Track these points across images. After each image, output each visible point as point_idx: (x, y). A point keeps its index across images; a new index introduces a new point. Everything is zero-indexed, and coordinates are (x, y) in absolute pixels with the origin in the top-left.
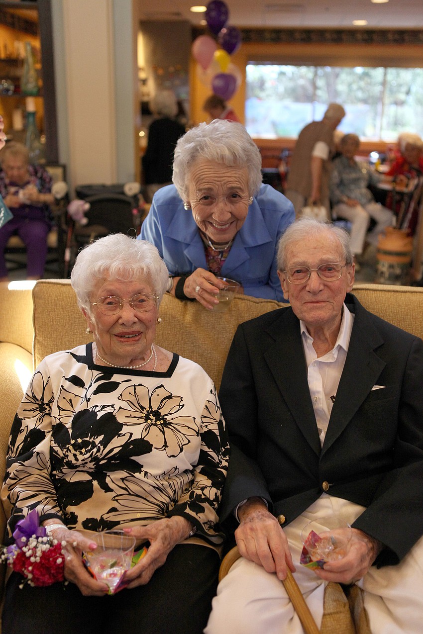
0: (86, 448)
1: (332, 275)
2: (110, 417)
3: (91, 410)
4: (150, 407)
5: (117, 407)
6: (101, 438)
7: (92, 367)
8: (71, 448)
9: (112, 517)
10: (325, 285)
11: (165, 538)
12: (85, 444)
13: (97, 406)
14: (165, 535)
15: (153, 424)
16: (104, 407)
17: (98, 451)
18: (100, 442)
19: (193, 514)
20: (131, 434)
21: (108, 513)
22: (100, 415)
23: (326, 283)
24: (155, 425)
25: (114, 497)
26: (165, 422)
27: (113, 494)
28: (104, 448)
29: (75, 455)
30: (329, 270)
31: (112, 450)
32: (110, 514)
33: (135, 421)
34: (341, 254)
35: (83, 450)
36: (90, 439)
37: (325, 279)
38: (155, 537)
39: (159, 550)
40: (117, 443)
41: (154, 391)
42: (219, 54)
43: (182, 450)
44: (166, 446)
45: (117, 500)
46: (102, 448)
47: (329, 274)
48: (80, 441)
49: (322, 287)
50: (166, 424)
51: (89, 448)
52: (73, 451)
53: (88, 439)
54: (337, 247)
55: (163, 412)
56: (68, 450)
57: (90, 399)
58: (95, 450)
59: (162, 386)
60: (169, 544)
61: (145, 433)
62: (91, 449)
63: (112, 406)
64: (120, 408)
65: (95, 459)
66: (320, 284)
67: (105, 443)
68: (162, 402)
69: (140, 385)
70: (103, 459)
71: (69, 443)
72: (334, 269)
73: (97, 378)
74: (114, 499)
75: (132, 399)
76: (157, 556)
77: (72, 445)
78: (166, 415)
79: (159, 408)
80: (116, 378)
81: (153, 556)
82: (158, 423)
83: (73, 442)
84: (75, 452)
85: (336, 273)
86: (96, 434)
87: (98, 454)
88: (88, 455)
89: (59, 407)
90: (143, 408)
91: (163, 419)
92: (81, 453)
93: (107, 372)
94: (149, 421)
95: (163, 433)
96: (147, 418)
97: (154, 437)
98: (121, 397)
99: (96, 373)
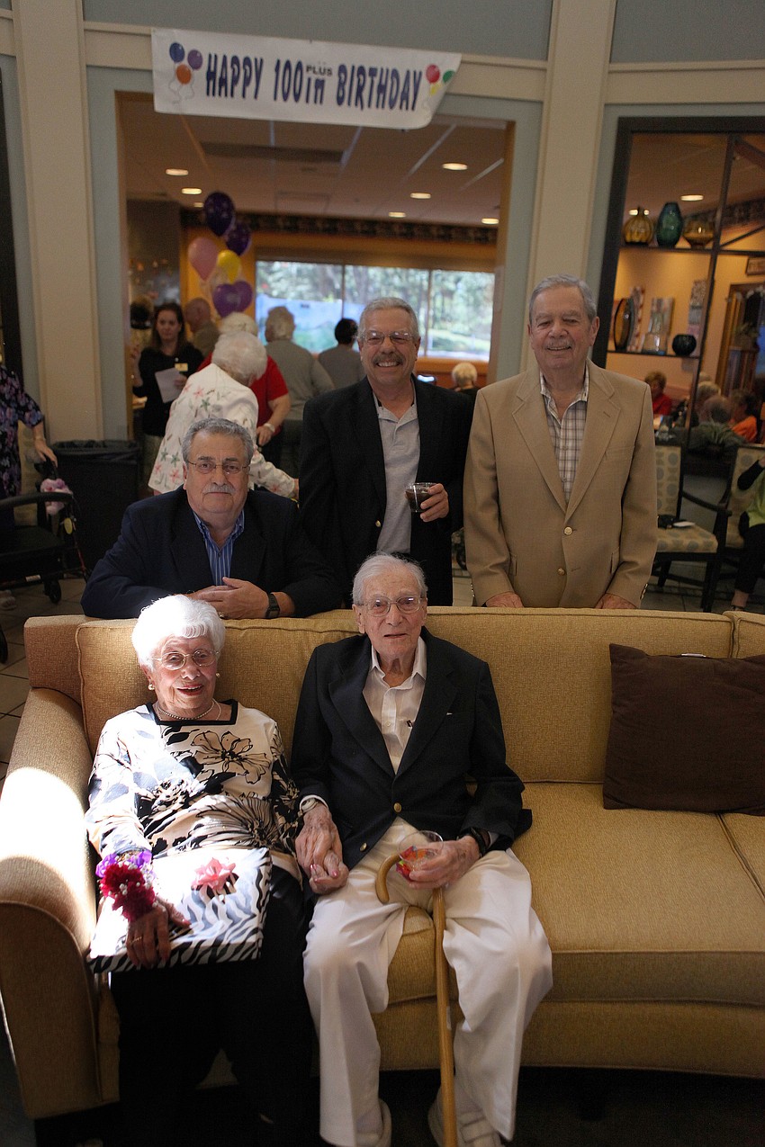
4: (223, 749)
7: (159, 722)
8: (160, 788)
13: (173, 753)
15: (230, 761)
20: (213, 771)
22: (180, 759)
24: (233, 761)
26: (240, 758)
28: (192, 782)
29: (165, 793)
33: (214, 760)
36: (177, 776)
40: (202, 778)
42: (224, 255)
43: (258, 778)
44: (247, 772)
47: (408, 608)
48: (167, 780)
49: (401, 620)
50: (241, 760)
52: (163, 791)
54: (413, 581)
55: (236, 751)
59: (229, 732)
61: (225, 768)
63: (188, 751)
64: (196, 752)
68: (232, 744)
69: (209, 732)
73: (166, 731)
75: (205, 743)
77: (160, 785)
80: (184, 729)
82: (235, 759)
90: (218, 751)
91: (238, 756)
93: (175, 726)
94: (226, 759)
95: (242, 765)
96: (223, 757)
97: (233, 767)
98: (193, 744)
99: (164, 727)
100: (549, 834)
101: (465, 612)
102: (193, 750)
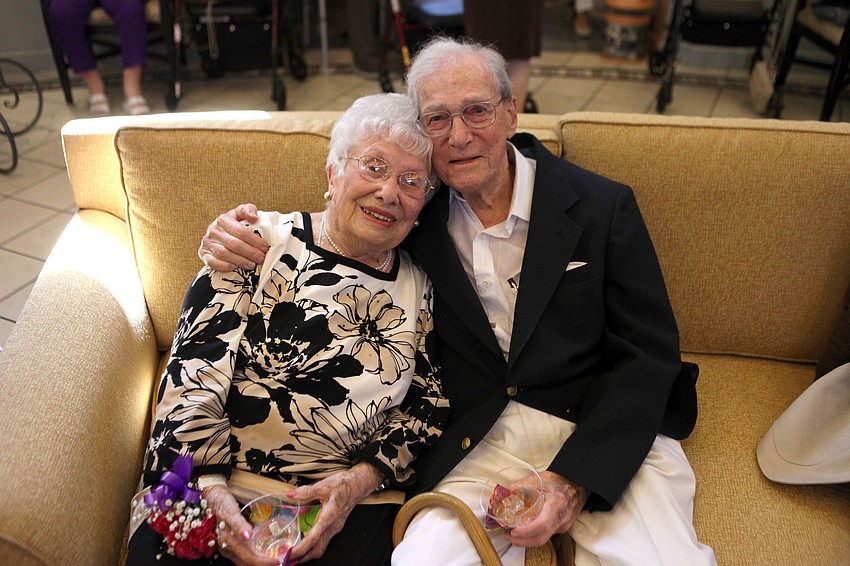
0: (284, 353)
1: (483, 118)
2: (322, 321)
3: (297, 304)
4: (368, 315)
5: (331, 311)
6: (306, 345)
7: (311, 246)
8: (264, 347)
9: (285, 455)
10: (474, 134)
11: (339, 498)
12: (284, 348)
13: (306, 300)
14: (340, 494)
15: (366, 340)
16: (315, 304)
17: (300, 360)
18: (304, 351)
19: (385, 460)
20: (341, 348)
21: (281, 449)
22: (309, 315)
23: (475, 131)
24: (369, 341)
25: (294, 431)
26: (381, 339)
27: (293, 427)
28: (308, 358)
29: (267, 358)
30: (478, 112)
31: (317, 363)
32: (283, 452)
34: (492, 88)
35: (280, 355)
36: (292, 342)
37: (473, 125)
38: (327, 497)
39: (332, 515)
40: (324, 356)
41: (375, 297)
43: (399, 377)
44: (380, 369)
45: (297, 436)
46: (305, 357)
47: (479, 119)
48: (278, 341)
49: (470, 137)
50: (383, 342)
51: (289, 354)
52: (266, 353)
53: (289, 342)
54: (486, 77)
55: (380, 325)
56: (260, 348)
57: (299, 289)
58: (296, 359)
60: (347, 504)
61: (356, 350)
62: (292, 357)
63: (325, 307)
64: (336, 311)
65: (293, 371)
66: (467, 133)
67: (310, 352)
68: (381, 310)
69: (362, 286)
70: (303, 372)
71: (263, 341)
72: (485, 110)
73: (314, 263)
74: (293, 434)
75: (351, 303)
76: (331, 522)
77: (266, 344)
78: (383, 330)
79: (377, 319)
80: (338, 270)
81: (325, 524)
82: (373, 339)
83: (268, 340)
84: (268, 355)
85: (487, 116)
86: (301, 338)
87: (299, 364)
88: (287, 363)
89: (263, 292)
90: (358, 318)
91: (380, 335)
92: (276, 358)
93: (330, 259)
94: (363, 335)
95: (378, 353)
96: (362, 330)
97: (366, 356)
98: (336, 297)
99: (314, 256)
100: (729, 432)
101: (635, 122)
102: (333, 307)
